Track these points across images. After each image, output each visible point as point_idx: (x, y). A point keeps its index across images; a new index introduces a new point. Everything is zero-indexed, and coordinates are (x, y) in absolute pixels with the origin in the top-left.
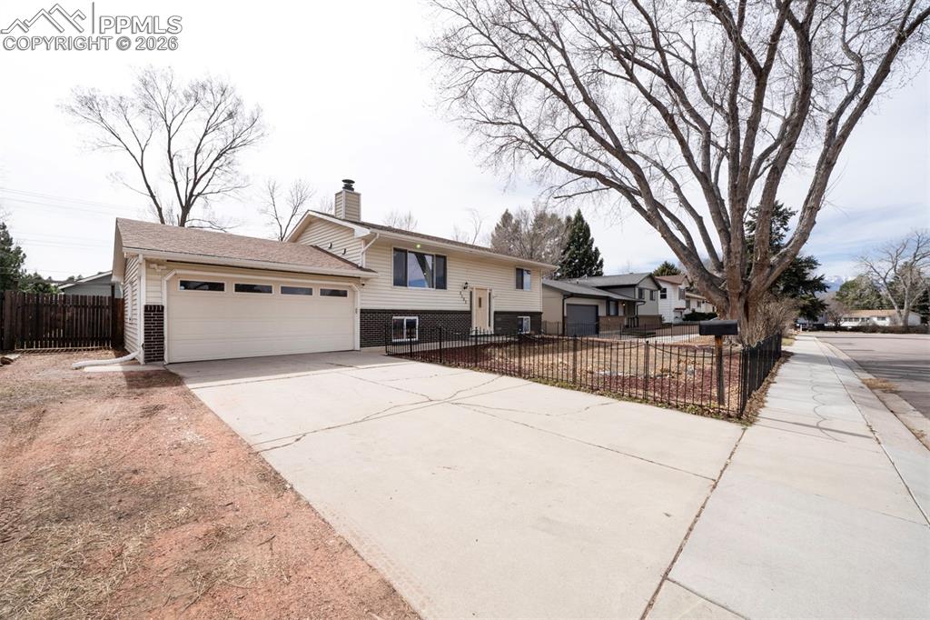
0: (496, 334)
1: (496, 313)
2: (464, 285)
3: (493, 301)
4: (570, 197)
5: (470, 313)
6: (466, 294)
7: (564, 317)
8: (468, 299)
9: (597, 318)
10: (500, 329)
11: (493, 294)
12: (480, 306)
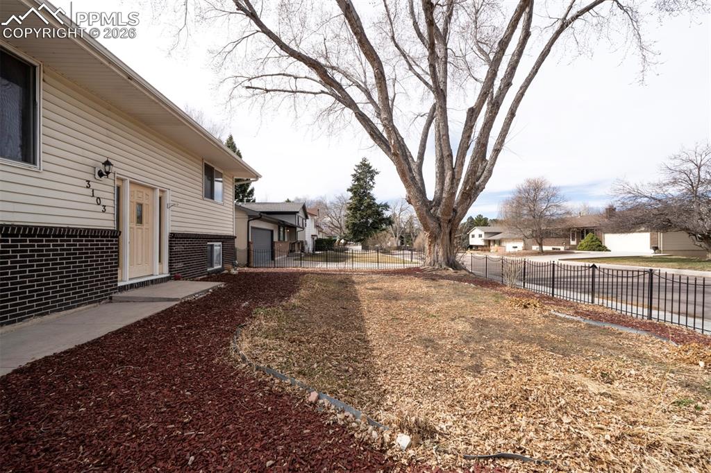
0: (174, 276)
1: (173, 236)
2: (102, 167)
3: (168, 213)
4: (267, 91)
5: (115, 235)
6: (105, 189)
7: (248, 242)
8: (110, 203)
9: (273, 243)
10: (181, 265)
11: (169, 199)
12: (140, 219)
